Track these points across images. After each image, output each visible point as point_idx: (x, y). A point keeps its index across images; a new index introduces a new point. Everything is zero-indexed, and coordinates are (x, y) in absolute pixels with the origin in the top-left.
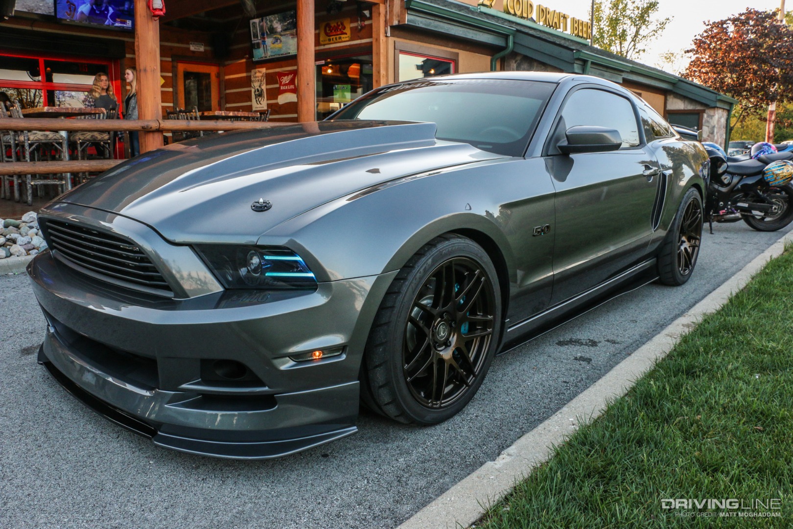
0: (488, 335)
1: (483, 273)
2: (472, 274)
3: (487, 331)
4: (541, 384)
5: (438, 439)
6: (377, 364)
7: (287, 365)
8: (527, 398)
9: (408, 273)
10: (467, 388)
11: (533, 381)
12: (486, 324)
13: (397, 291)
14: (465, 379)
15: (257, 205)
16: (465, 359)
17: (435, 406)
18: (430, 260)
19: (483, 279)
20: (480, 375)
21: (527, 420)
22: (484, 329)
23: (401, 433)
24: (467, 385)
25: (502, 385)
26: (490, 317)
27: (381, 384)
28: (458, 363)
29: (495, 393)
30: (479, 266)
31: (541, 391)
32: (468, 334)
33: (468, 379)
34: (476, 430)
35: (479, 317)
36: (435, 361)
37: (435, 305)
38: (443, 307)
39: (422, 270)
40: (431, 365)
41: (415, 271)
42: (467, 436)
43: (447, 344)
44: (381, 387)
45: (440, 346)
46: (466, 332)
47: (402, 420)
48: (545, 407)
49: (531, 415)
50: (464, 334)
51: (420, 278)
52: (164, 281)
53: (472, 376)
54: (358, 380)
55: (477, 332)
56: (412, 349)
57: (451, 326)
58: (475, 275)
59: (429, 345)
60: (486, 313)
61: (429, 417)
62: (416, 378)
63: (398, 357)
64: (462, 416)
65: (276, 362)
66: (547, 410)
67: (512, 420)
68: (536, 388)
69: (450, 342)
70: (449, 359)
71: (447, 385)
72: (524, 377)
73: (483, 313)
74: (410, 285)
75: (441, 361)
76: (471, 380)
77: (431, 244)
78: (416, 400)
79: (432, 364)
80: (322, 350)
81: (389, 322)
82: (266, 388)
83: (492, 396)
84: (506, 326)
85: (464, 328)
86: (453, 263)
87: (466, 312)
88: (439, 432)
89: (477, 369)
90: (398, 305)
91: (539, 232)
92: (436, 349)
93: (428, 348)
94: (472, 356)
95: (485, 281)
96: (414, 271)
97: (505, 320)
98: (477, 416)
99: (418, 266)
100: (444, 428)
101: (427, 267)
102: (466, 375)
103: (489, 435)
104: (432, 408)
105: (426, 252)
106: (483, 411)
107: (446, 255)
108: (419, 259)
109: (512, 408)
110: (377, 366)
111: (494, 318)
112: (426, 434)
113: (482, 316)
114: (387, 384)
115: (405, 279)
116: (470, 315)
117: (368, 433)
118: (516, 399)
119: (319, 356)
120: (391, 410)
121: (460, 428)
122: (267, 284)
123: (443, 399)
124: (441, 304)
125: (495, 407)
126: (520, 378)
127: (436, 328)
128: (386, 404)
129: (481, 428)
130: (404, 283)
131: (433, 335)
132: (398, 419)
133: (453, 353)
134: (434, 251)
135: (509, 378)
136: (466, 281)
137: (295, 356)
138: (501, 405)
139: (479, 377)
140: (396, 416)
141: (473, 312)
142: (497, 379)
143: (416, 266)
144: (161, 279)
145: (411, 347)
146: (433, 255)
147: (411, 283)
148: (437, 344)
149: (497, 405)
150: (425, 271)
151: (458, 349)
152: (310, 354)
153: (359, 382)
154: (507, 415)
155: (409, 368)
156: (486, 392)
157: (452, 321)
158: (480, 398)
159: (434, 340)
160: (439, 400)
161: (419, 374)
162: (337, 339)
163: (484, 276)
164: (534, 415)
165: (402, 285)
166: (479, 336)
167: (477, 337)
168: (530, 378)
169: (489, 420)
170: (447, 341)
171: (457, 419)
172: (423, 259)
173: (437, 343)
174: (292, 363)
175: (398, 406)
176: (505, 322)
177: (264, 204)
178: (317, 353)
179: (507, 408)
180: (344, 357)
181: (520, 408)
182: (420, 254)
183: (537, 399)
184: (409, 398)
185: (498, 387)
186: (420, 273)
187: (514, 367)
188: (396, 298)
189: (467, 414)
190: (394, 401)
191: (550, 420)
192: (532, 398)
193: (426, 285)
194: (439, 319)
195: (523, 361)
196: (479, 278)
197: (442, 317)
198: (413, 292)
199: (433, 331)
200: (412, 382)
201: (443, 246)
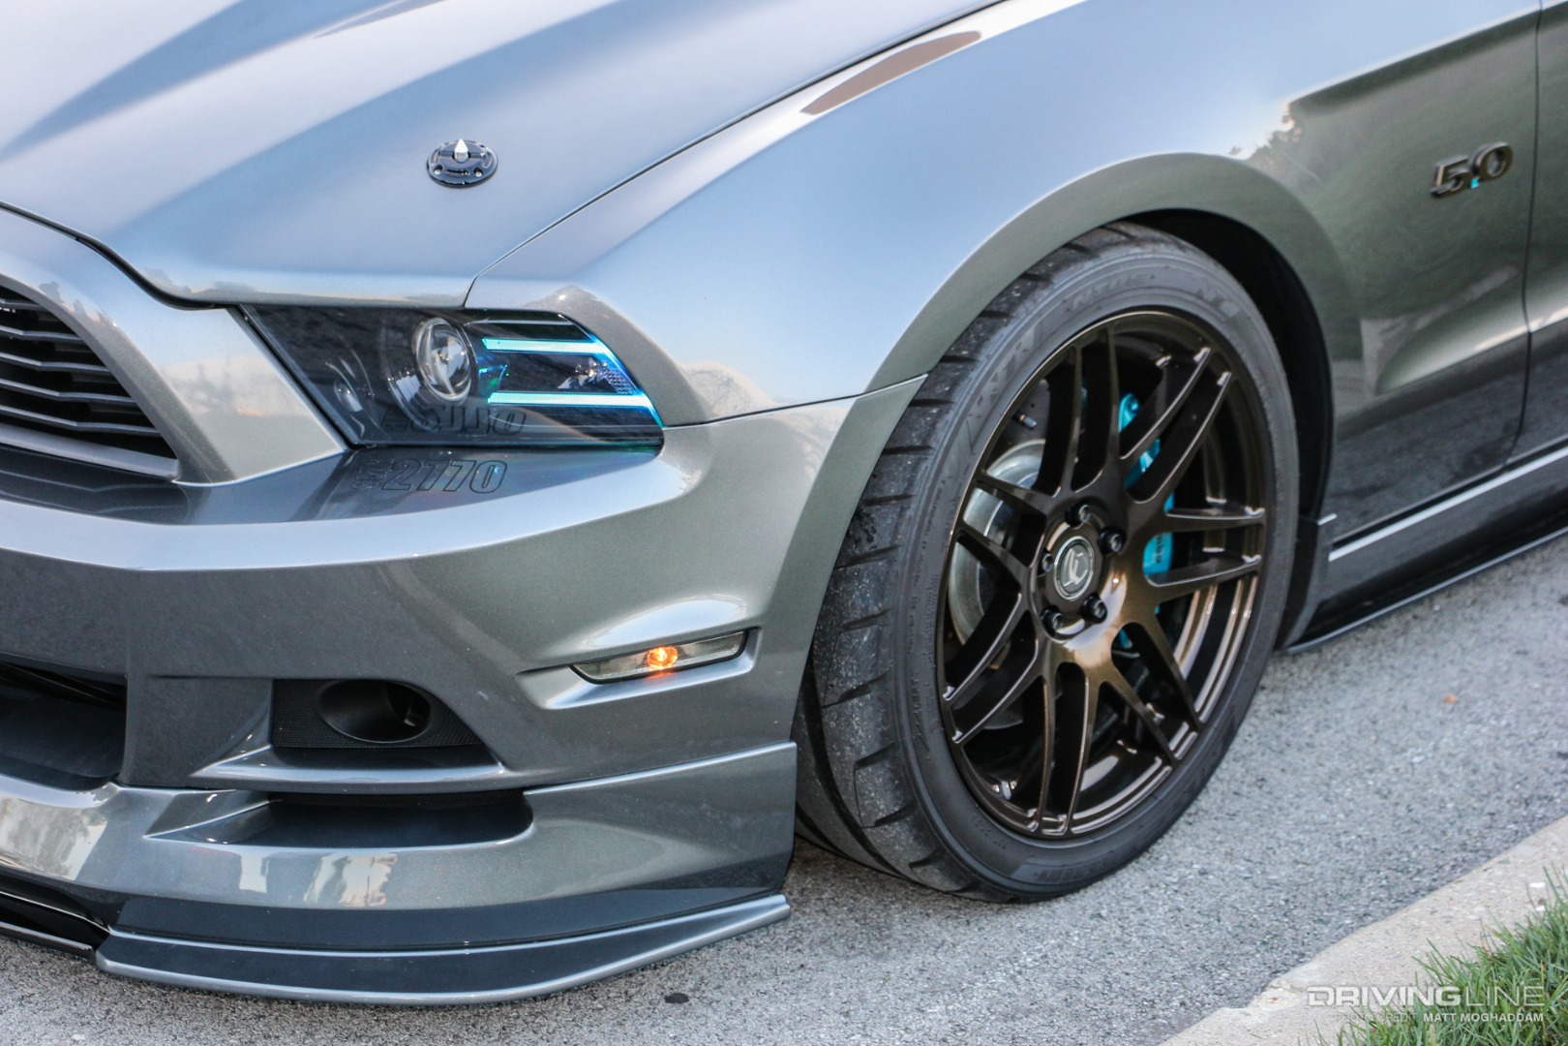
0: (1247, 576)
1: (1226, 355)
2: (1182, 364)
3: (1242, 562)
4: (1466, 763)
5: (1060, 946)
6: (852, 685)
7: (565, 694)
8: (1402, 811)
9: (955, 383)
10: (1168, 768)
11: (1435, 748)
12: (1237, 540)
13: (918, 443)
14: (1160, 736)
15: (449, 163)
16: (1161, 667)
17: (1048, 832)
18: (1030, 333)
19: (1224, 379)
20: (1216, 724)
21: (1388, 888)
22: (1232, 557)
23: (932, 927)
24: (1168, 759)
25: (1310, 760)
26: (1252, 513)
27: (864, 753)
28: (1132, 683)
29: (1278, 793)
30: (1206, 333)
31: (1460, 786)
32: (1170, 577)
33: (1170, 737)
34: (1198, 917)
35: (1214, 515)
36: (1046, 672)
37: (1047, 479)
38: (1074, 486)
39: (1000, 369)
40: (1036, 687)
41: (975, 375)
42: (1164, 939)
43: (1089, 611)
44: (863, 763)
45: (1066, 620)
46: (1164, 567)
47: (934, 877)
48: (1463, 846)
49: (1405, 871)
50: (1155, 577)
51: (993, 397)
52: (145, 422)
53: (1185, 727)
54: (792, 739)
55: (1205, 565)
56: (970, 631)
57: (1104, 548)
58: (1194, 365)
59: (1026, 619)
60: (1238, 497)
61: (1029, 869)
62: (983, 733)
63: (925, 662)
64: (1151, 872)
65: (532, 685)
66: (1471, 856)
67: (1330, 888)
68: (1442, 774)
69: (1102, 606)
70: (1100, 669)
71: (1093, 759)
72: (1402, 732)
73: (1227, 496)
74: (959, 424)
75: (1070, 674)
76: (1181, 740)
77: (1034, 278)
78: (982, 806)
79: (1040, 681)
80: (676, 643)
81: (893, 548)
82: (500, 771)
83: (1265, 803)
84: (1324, 541)
85: (1156, 556)
86: (1112, 333)
87: (1163, 499)
88: (1065, 923)
89: (1204, 703)
90: (920, 491)
91: (1458, 178)
92: (1052, 633)
93: (1026, 626)
94: (1184, 658)
95: (1233, 384)
96: (973, 375)
97: (1318, 516)
98: (1203, 873)
99: (989, 358)
100: (1084, 909)
101: (1019, 360)
102: (1163, 723)
103: (1243, 936)
104: (1037, 836)
105: (1013, 305)
106: (1229, 855)
107: (1084, 309)
108: (992, 331)
109: (1338, 845)
110: (851, 694)
111: (1270, 516)
112: (1020, 930)
113: (1226, 509)
114: (886, 752)
115: (944, 402)
116: (1179, 505)
117: (817, 925)
118: (1357, 816)
119: (668, 661)
120: (899, 844)
121: (1140, 909)
122: (491, 428)
123: (1079, 809)
124: (1068, 475)
125: (1273, 843)
126: (1385, 736)
127: (1051, 560)
128: (880, 823)
129: (1215, 913)
130: (939, 415)
131: (1041, 583)
132: (918, 874)
133: (1116, 644)
134: (1045, 300)
135: (1340, 737)
136: (1162, 389)
137: (589, 666)
138: (1296, 837)
139: (1211, 732)
140: (913, 865)
141: (1189, 495)
142: (1294, 741)
143: (982, 358)
144: (136, 416)
145: (964, 625)
146: (1039, 314)
147: (966, 412)
148: (1056, 612)
149: (1282, 834)
150: (1012, 372)
151: (1131, 630)
152: (641, 656)
153: (793, 745)
154: (1317, 870)
155: (959, 698)
156: (1245, 789)
157: (1110, 530)
158: (1220, 809)
159: (1045, 600)
160: (1065, 811)
161: (994, 717)
162: (728, 609)
163: (1227, 368)
164: (1419, 872)
165: (933, 425)
166: (1211, 581)
167: (1204, 587)
168: (1425, 736)
169: (1247, 887)
170: (1091, 603)
171: (1130, 878)
172: (1004, 331)
173: (1054, 609)
174: (584, 686)
175: (924, 829)
176: (1316, 527)
177: (473, 161)
178: (661, 653)
179: (1320, 847)
180: (746, 664)
181: (1368, 848)
182: (994, 315)
183: (1440, 817)
184: (959, 802)
185: (1295, 771)
186: (995, 379)
187: (1365, 692)
188: (915, 468)
189: (1169, 865)
190: (910, 810)
191: (1458, 887)
192: (1419, 812)
193: (1016, 418)
194: (1064, 527)
195: (1409, 670)
196: (1209, 376)
197: (1073, 521)
198: (972, 446)
199: (1040, 570)
200: (970, 745)
201: (1075, 282)
